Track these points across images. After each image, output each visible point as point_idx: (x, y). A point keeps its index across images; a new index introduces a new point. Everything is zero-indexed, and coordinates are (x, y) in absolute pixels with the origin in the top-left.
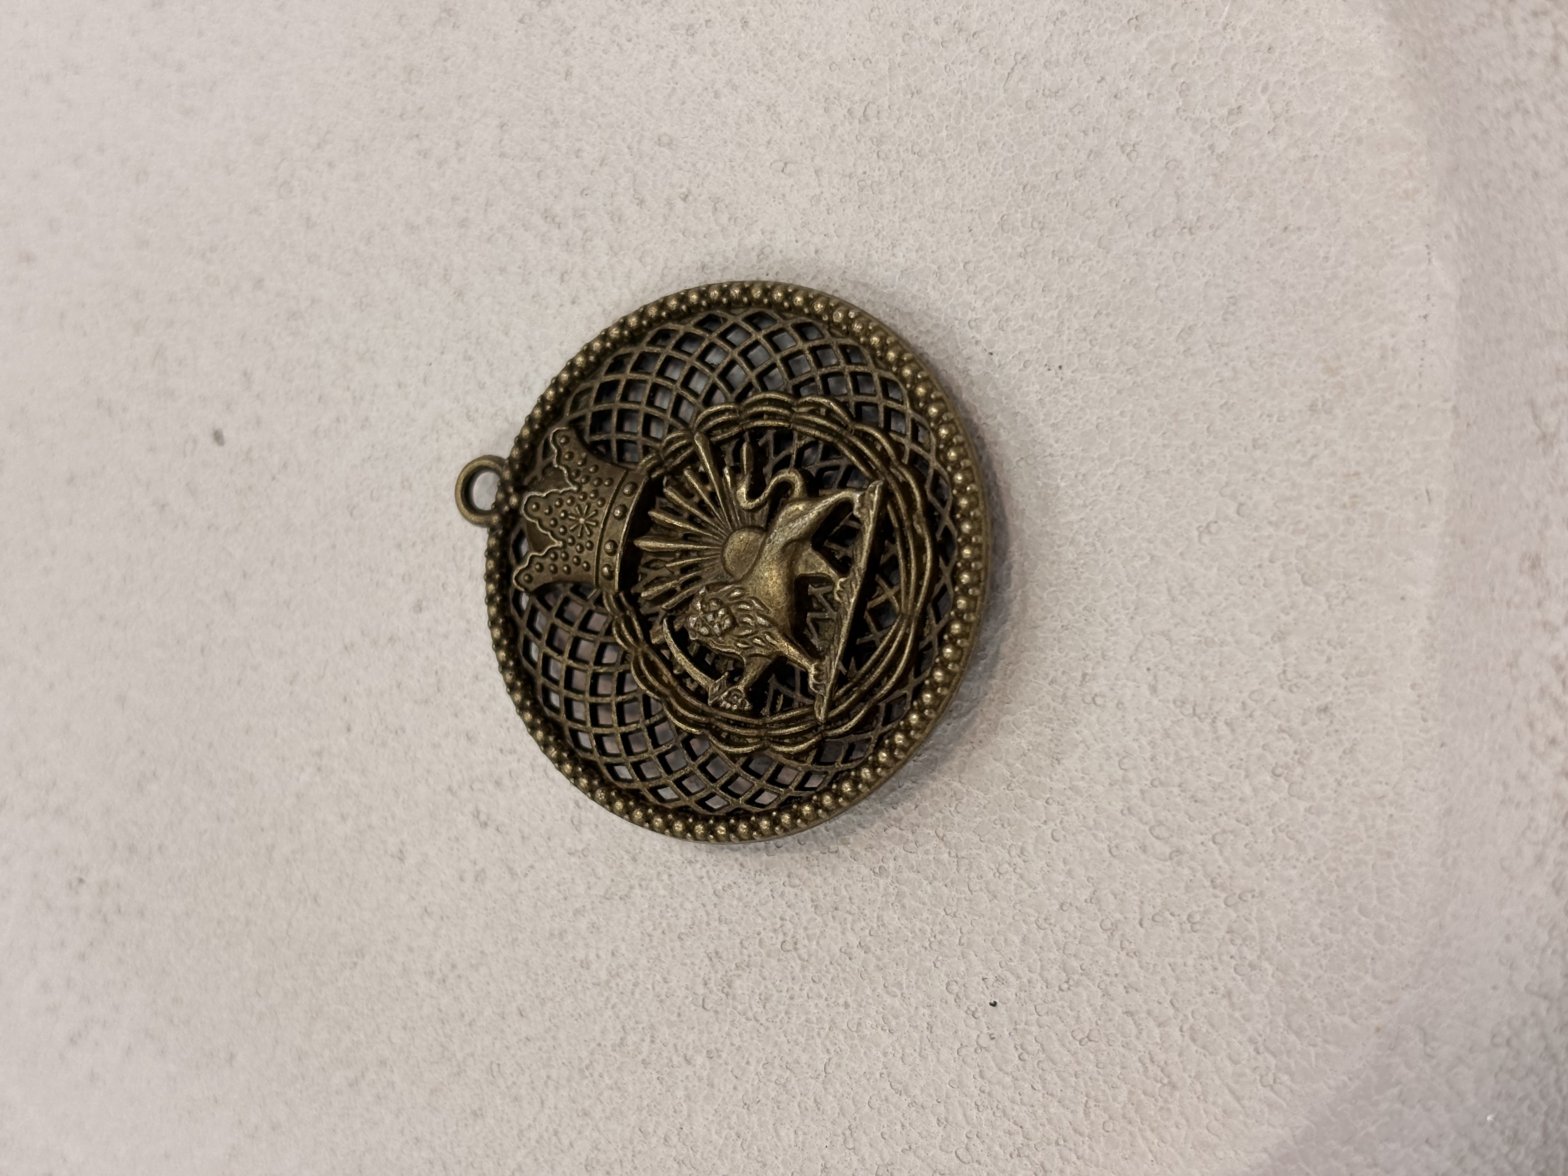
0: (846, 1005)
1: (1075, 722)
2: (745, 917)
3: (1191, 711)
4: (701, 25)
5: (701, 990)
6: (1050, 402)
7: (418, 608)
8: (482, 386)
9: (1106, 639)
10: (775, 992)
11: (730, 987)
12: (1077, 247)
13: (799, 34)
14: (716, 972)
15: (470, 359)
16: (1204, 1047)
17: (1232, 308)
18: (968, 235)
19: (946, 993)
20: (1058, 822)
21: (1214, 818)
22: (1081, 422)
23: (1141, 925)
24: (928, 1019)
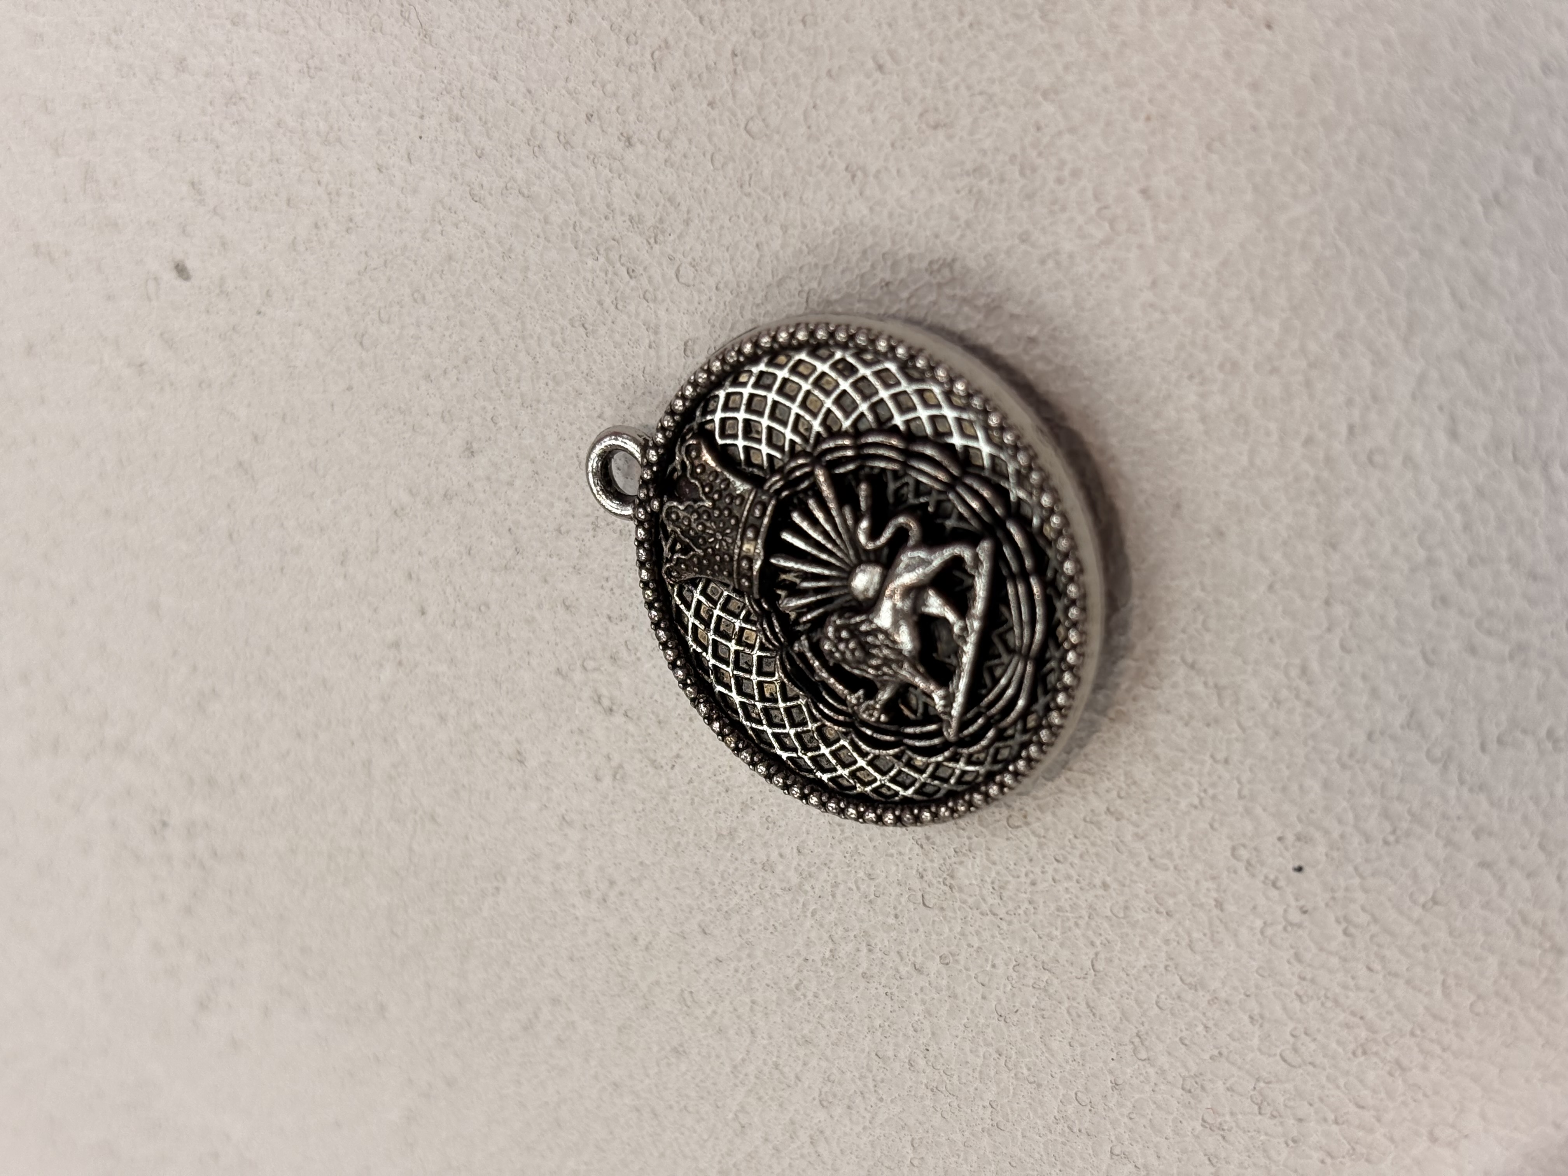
0: (1105, 886)
1: (1348, 492)
3: (1510, 456)
5: (917, 885)
7: (470, 452)
8: (480, 153)
9: (1373, 373)
10: (1010, 878)
11: (952, 877)
14: (932, 861)
15: (458, 119)
19: (1234, 861)
20: (1346, 627)
23: (1483, 749)
24: (1214, 895)
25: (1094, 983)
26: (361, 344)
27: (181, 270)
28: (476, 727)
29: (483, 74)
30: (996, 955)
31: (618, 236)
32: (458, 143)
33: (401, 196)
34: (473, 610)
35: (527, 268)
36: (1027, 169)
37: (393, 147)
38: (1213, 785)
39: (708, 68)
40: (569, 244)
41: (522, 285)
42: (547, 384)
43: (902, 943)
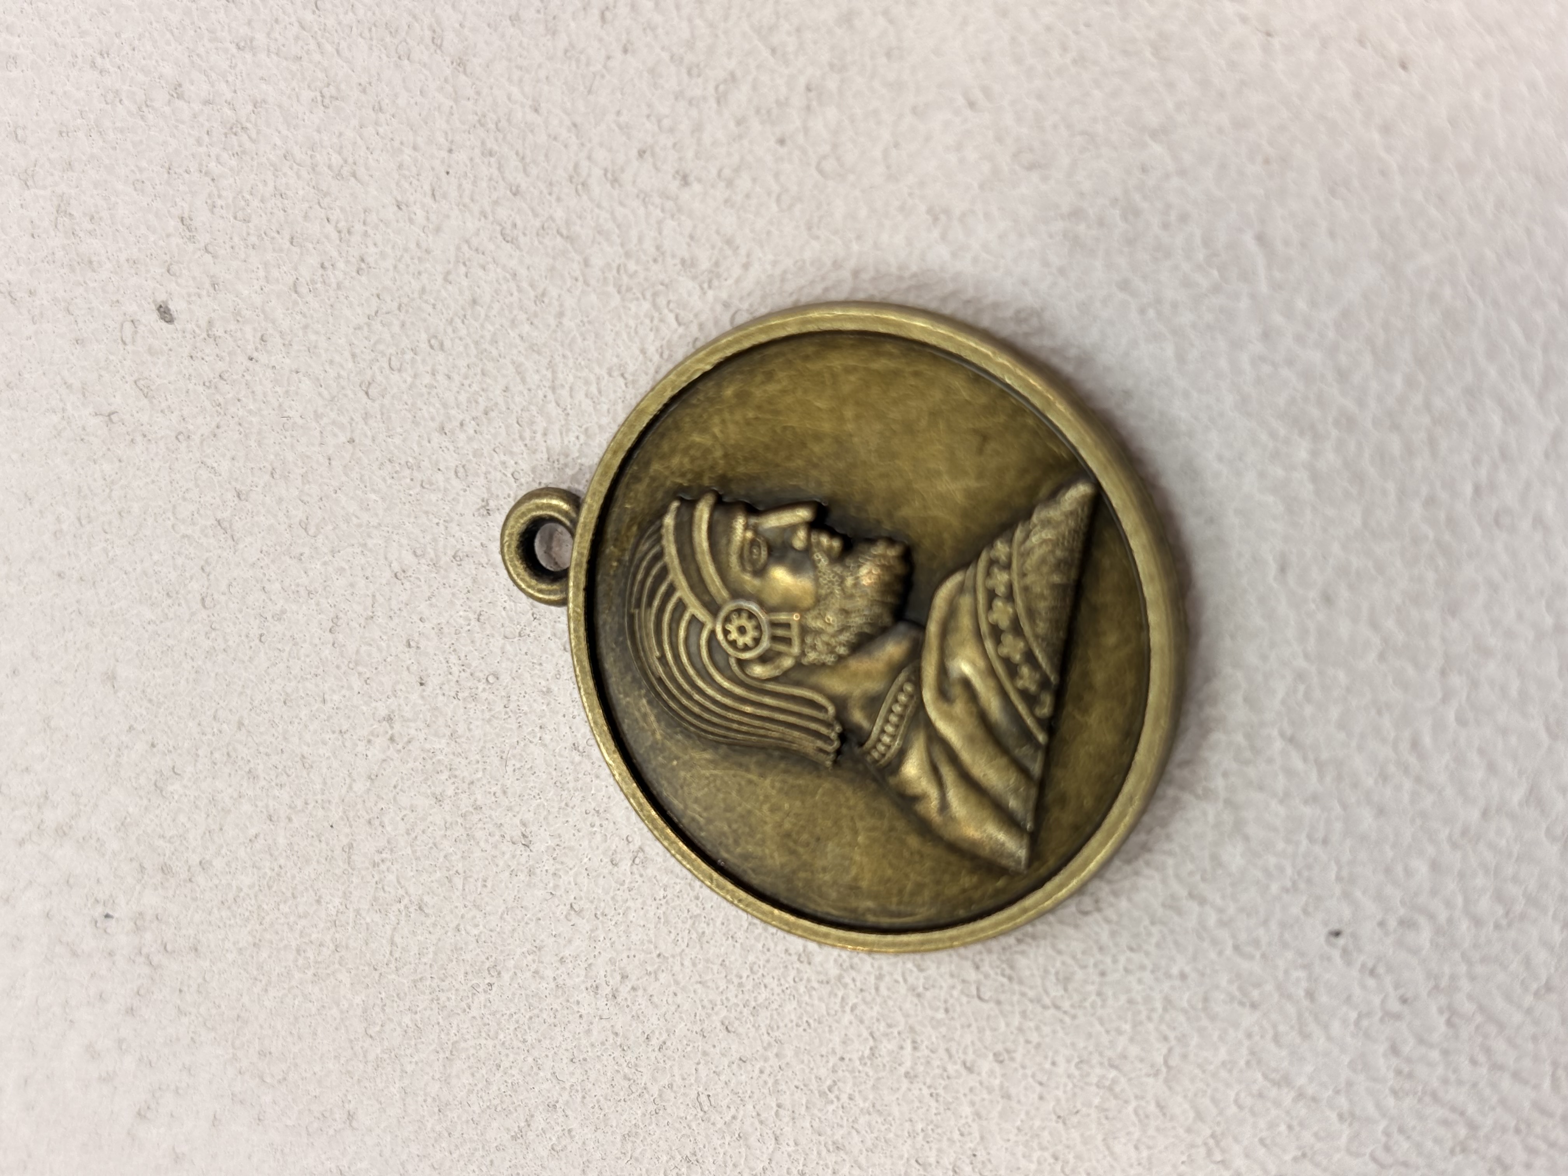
8: (516, 192)
25: (1166, 1081)
26: (367, 393)
27: (165, 313)
28: (478, 808)
29: (523, 106)
30: (1056, 1052)
31: (667, 281)
32: (491, 179)
33: (422, 234)
34: (479, 681)
35: (561, 314)
36: (1131, 212)
37: (415, 182)
38: (1309, 867)
39: (778, 103)
40: (611, 289)
41: (555, 331)
42: (577, 438)
43: (952, 1039)
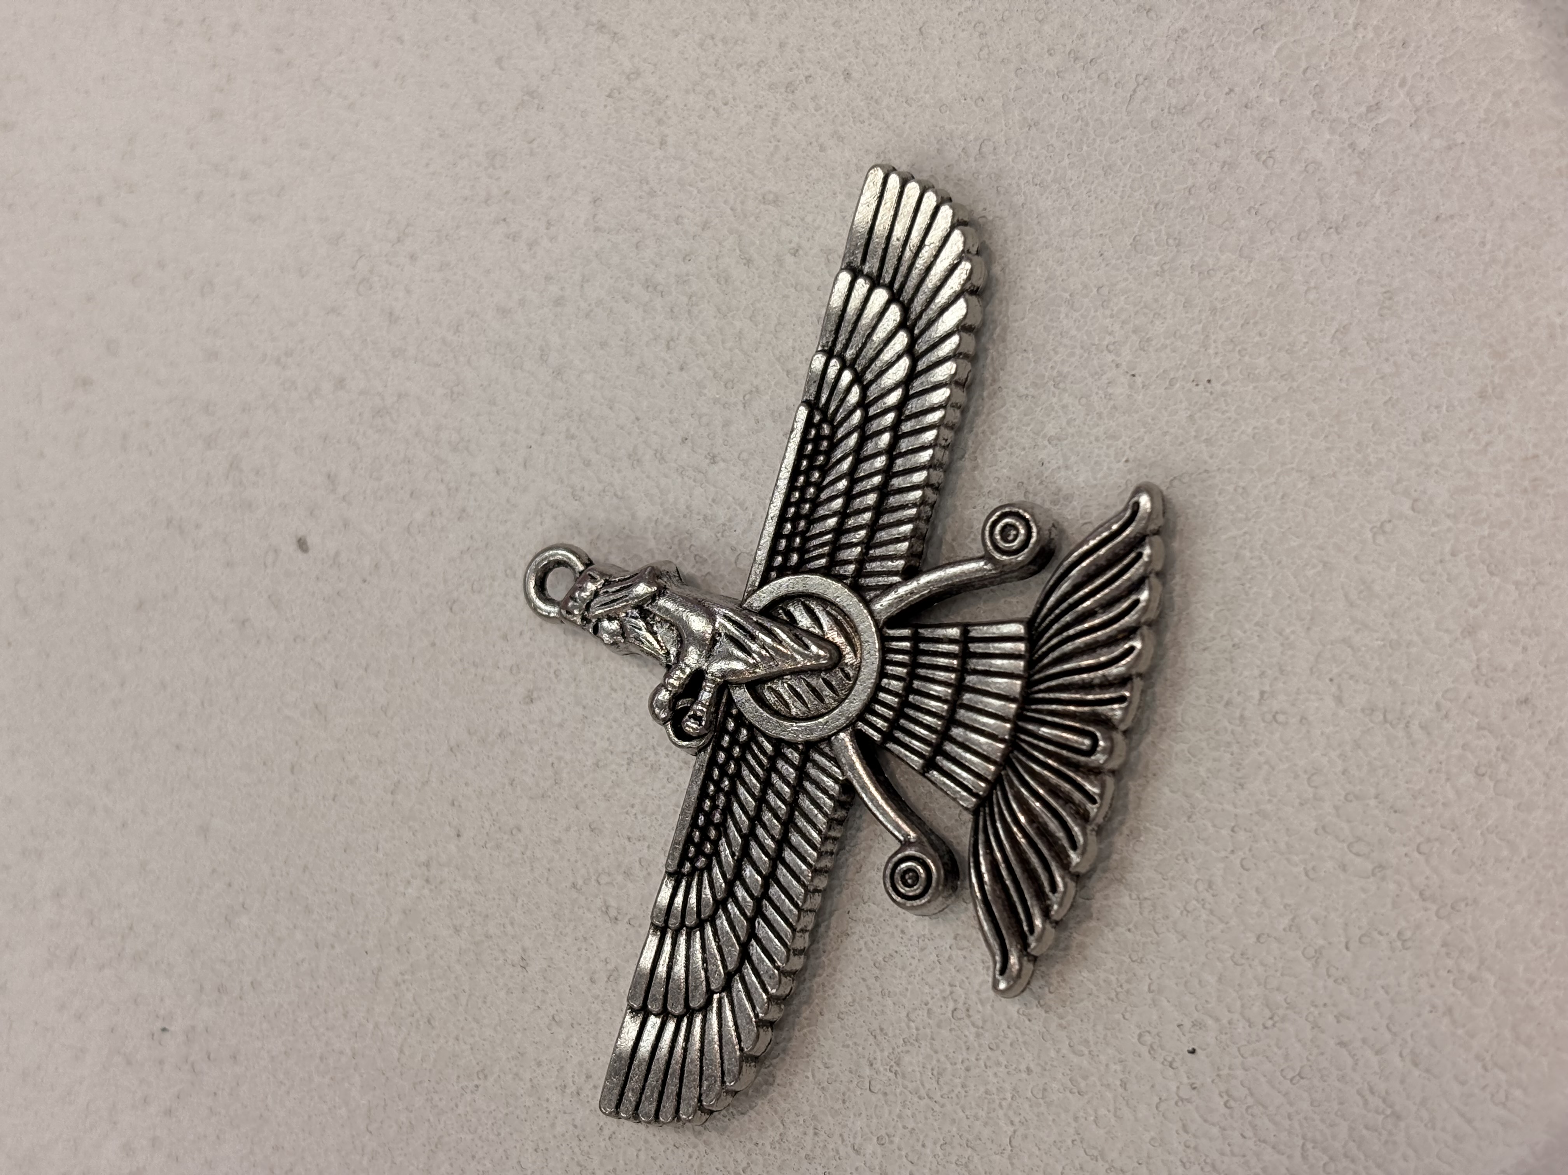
0: (1029, 1071)
1: (1256, 743)
2: (910, 987)
3: (1381, 717)
4: (801, 81)
5: (867, 1072)
6: (1201, 418)
7: (530, 699)
8: (587, 464)
9: (1282, 653)
10: (949, 1066)
11: (898, 1065)
12: (1218, 259)
13: (905, 80)
14: (882, 1051)
15: (573, 437)
16: (1427, 1071)
17: (1387, 303)
18: (1099, 260)
19: (1139, 1045)
20: (1247, 849)
21: (1417, 827)
22: (1237, 434)
23: (1347, 948)
24: (1122, 1076)
25: (1010, 1158)
26: (451, 609)
27: (302, 545)
29: (601, 404)
30: (926, 1136)
32: (570, 455)
33: (512, 493)
34: (505, 833)
37: (513, 456)
38: (1129, 981)
43: (845, 1126)
